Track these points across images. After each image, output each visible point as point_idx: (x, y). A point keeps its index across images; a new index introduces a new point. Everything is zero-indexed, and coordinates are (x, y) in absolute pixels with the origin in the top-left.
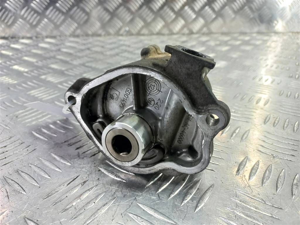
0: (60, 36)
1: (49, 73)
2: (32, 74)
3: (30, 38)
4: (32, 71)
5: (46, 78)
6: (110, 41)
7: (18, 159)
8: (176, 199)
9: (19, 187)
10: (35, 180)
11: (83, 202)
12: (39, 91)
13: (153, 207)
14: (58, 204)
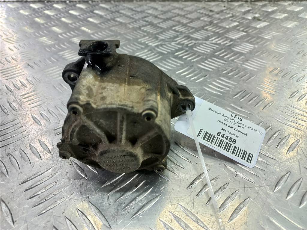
2: (53, 49)
3: (64, 2)
5: (63, 55)
7: (13, 143)
8: (121, 204)
9: (6, 171)
10: (19, 166)
11: (48, 192)
12: (52, 70)
13: (98, 208)
14: (28, 191)
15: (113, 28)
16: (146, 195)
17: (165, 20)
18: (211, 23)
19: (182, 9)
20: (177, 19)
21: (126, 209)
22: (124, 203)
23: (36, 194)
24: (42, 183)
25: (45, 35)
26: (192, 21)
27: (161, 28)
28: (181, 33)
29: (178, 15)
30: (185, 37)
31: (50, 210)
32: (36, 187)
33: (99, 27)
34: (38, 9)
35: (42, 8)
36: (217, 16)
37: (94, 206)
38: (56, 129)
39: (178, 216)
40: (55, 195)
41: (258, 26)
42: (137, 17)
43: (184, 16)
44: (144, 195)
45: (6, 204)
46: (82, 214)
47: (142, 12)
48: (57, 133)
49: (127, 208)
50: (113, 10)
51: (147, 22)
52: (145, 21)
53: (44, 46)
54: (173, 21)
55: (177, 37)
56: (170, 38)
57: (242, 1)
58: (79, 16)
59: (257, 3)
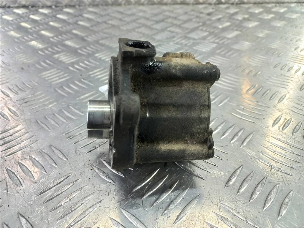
0: (79, 6)
1: (63, 51)
2: (46, 52)
3: (50, 7)
4: (46, 49)
5: (58, 58)
6: (129, 12)
7: (21, 151)
8: (158, 208)
9: (18, 181)
10: (32, 175)
11: (72, 202)
12: (50, 73)
13: (134, 214)
14: (49, 202)
15: (107, 31)
16: (183, 196)
17: (157, 22)
18: (204, 24)
19: (172, 12)
20: (170, 20)
21: (166, 214)
22: (161, 207)
23: (59, 205)
24: (64, 191)
25: (36, 39)
26: (185, 22)
27: (156, 29)
28: (177, 33)
29: (170, 17)
30: (181, 37)
31: (79, 222)
32: (58, 197)
33: (92, 30)
34: (23, 14)
35: (27, 13)
36: (208, 17)
37: (129, 213)
38: (67, 133)
40: (82, 204)
41: (250, 26)
42: (127, 19)
43: (175, 18)
44: (181, 197)
45: (26, 219)
46: (117, 223)
47: (132, 15)
48: (69, 137)
49: (166, 212)
50: (102, 13)
51: (140, 23)
52: (137, 23)
53: (35, 50)
54: (167, 22)
55: (174, 37)
56: (167, 38)
57: (228, 3)
58: (68, 19)
59: (242, 5)
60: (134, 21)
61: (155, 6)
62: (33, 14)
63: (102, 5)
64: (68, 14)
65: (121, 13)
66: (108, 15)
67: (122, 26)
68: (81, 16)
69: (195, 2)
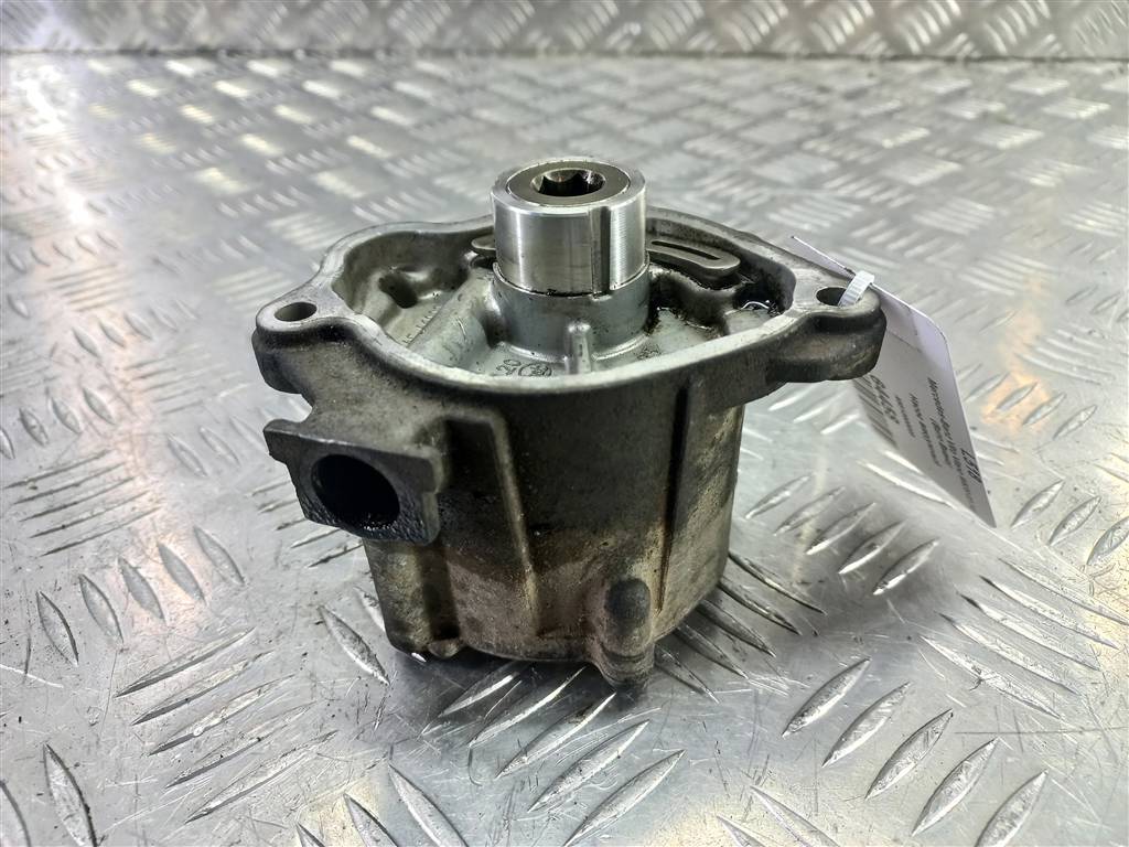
0: (388, 51)
1: (302, 207)
2: (247, 208)
3: (287, 55)
4: (249, 197)
5: (284, 230)
6: (558, 81)
7: (98, 539)
8: (523, 783)
9: (68, 639)
10: (117, 624)
11: (229, 728)
12: (246, 281)
13: (432, 795)
14: (153, 720)
15: (466, 144)
16: (621, 749)
17: (654, 118)
18: (825, 131)
19: (715, 83)
20: (700, 113)
21: (544, 805)
22: (533, 778)
23: (182, 735)
24: (208, 690)
25: (219, 163)
26: (756, 122)
27: (643, 145)
28: (719, 161)
29: (703, 101)
30: (731, 176)
31: (240, 801)
32: (185, 706)
33: (415, 140)
34: (197, 76)
35: (208, 74)
36: (848, 107)
37: (417, 788)
38: (260, 491)
39: (758, 840)
40: (259, 740)
41: (1004, 144)
42: (550, 105)
43: (723, 106)
44: (612, 752)
45: (66, 769)
46: (368, 818)
47: (569, 89)
48: (264, 505)
49: (546, 798)
50: (462, 80)
51: (589, 122)
52: (582, 120)
53: (211, 199)
54: (687, 120)
55: (704, 173)
56: (679, 178)
57: (934, 58)
58: (343, 98)
59: (988, 66)
60: (572, 112)
61: (657, 62)
62: (229, 79)
63: (468, 52)
64: (345, 79)
65: (530, 82)
66: (483, 88)
67: (525, 128)
68: (388, 86)
69: (805, 51)
